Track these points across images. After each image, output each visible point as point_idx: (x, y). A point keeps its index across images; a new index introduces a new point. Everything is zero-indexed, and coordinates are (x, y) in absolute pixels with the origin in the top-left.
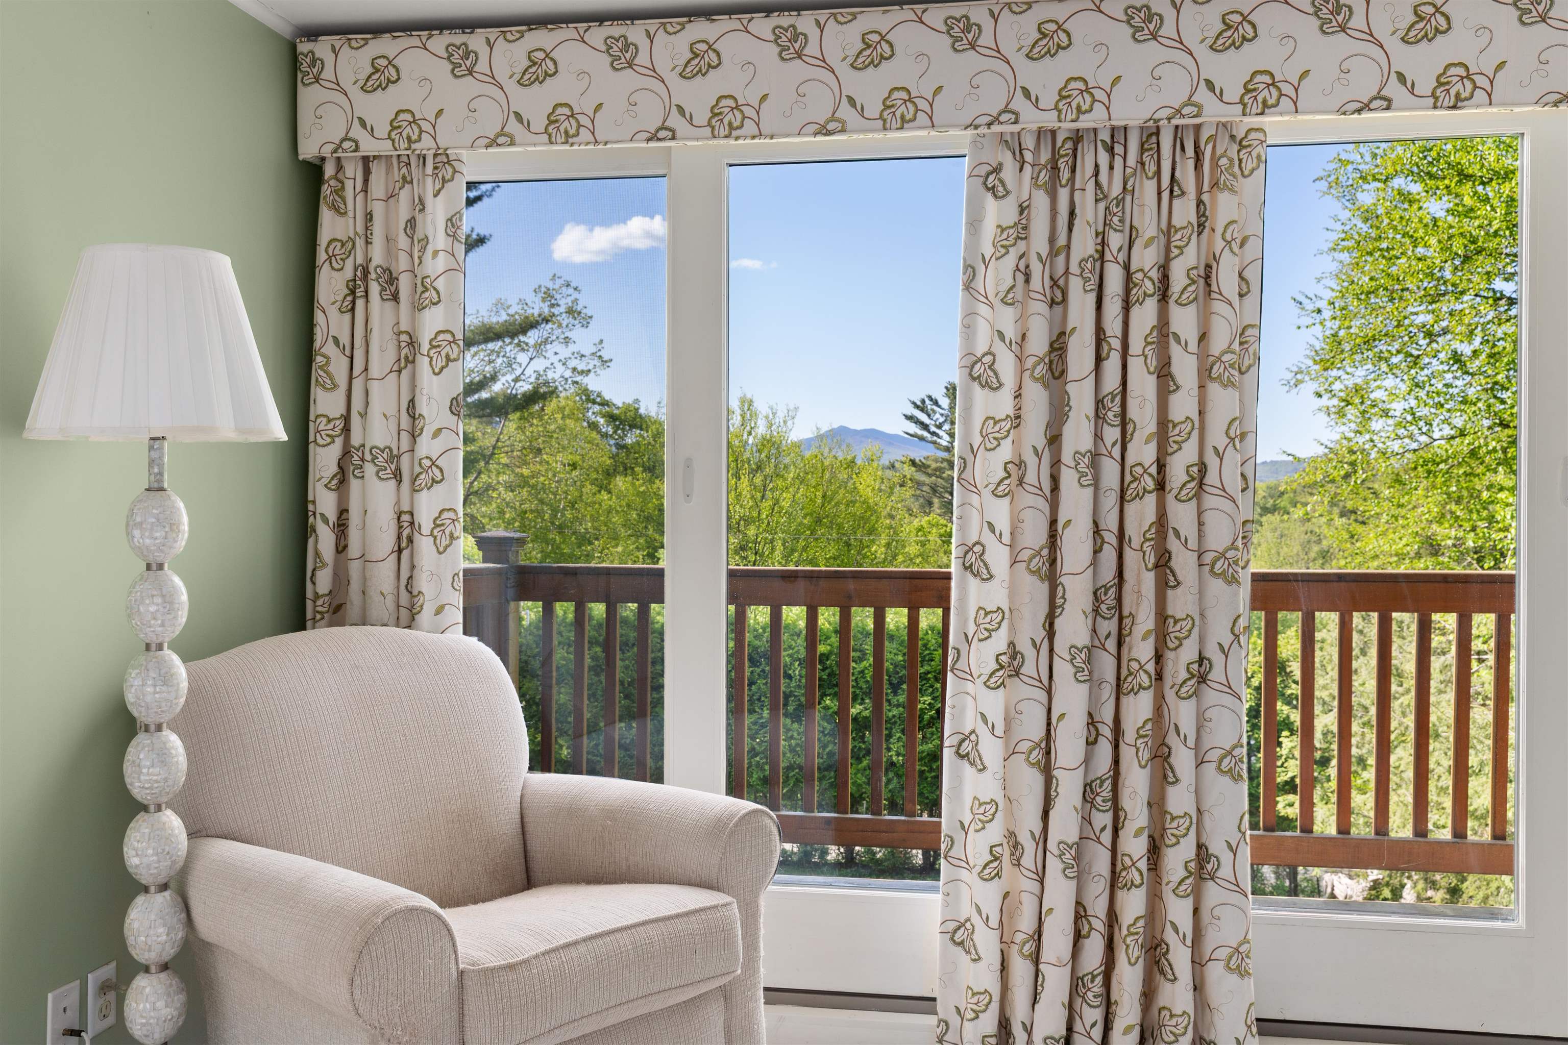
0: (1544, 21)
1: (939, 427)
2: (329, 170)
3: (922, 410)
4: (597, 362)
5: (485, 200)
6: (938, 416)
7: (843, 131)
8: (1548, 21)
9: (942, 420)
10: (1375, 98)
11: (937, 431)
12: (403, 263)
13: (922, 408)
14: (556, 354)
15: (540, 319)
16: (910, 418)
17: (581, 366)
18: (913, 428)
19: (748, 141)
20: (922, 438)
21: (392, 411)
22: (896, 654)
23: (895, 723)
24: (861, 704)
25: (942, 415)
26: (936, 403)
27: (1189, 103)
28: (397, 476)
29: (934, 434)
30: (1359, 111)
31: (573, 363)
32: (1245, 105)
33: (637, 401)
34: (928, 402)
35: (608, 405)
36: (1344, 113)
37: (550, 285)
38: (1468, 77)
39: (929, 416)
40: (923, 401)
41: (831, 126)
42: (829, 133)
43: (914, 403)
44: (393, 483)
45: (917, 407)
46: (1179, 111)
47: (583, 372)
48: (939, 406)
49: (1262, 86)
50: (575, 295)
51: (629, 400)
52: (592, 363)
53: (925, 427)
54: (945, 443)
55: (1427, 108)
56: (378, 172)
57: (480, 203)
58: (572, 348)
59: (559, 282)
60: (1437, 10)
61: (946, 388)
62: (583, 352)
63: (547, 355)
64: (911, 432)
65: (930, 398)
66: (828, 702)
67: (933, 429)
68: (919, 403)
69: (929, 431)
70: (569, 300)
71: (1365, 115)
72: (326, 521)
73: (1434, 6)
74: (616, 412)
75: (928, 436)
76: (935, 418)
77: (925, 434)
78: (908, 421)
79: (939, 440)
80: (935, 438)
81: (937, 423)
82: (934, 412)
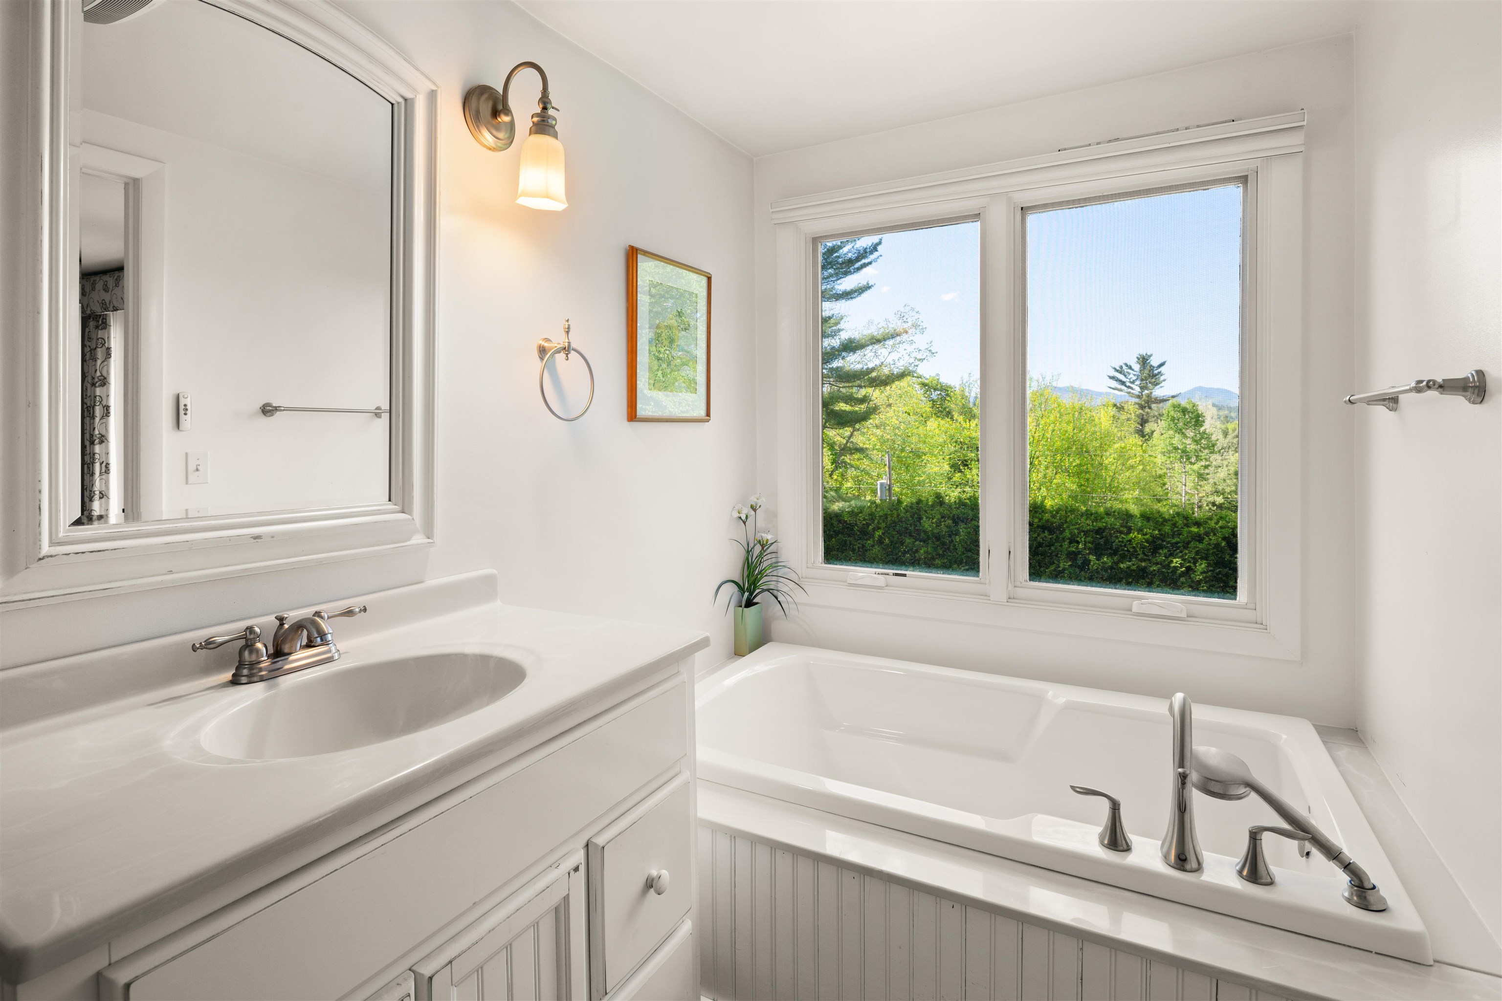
1: (1133, 382)
3: (1121, 373)
4: (928, 353)
5: (874, 264)
6: (1131, 376)
9: (1134, 378)
11: (1131, 385)
13: (1120, 371)
14: (905, 350)
15: (902, 331)
16: (1112, 378)
17: (919, 356)
18: (1115, 384)
22: (1153, 530)
23: (1155, 575)
24: (1130, 561)
25: (1135, 375)
26: (1130, 368)
29: (1129, 387)
31: (914, 355)
33: (938, 375)
34: (1124, 367)
35: (921, 378)
37: (902, 310)
39: (1125, 376)
40: (1121, 367)
43: (1115, 369)
45: (1117, 371)
47: (920, 360)
48: (1133, 370)
50: (917, 316)
51: (933, 375)
52: (925, 354)
53: (1123, 383)
54: (1137, 393)
57: (870, 266)
58: (914, 346)
59: (908, 308)
61: (1137, 358)
62: (920, 348)
63: (899, 350)
64: (1113, 387)
65: (1126, 365)
66: (1105, 559)
67: (1128, 384)
68: (1118, 368)
69: (1126, 386)
70: (914, 319)
74: (926, 381)
75: (1125, 388)
76: (1129, 377)
77: (1123, 387)
78: (1111, 380)
79: (1132, 391)
80: (1130, 390)
81: (1132, 380)
82: (1129, 374)
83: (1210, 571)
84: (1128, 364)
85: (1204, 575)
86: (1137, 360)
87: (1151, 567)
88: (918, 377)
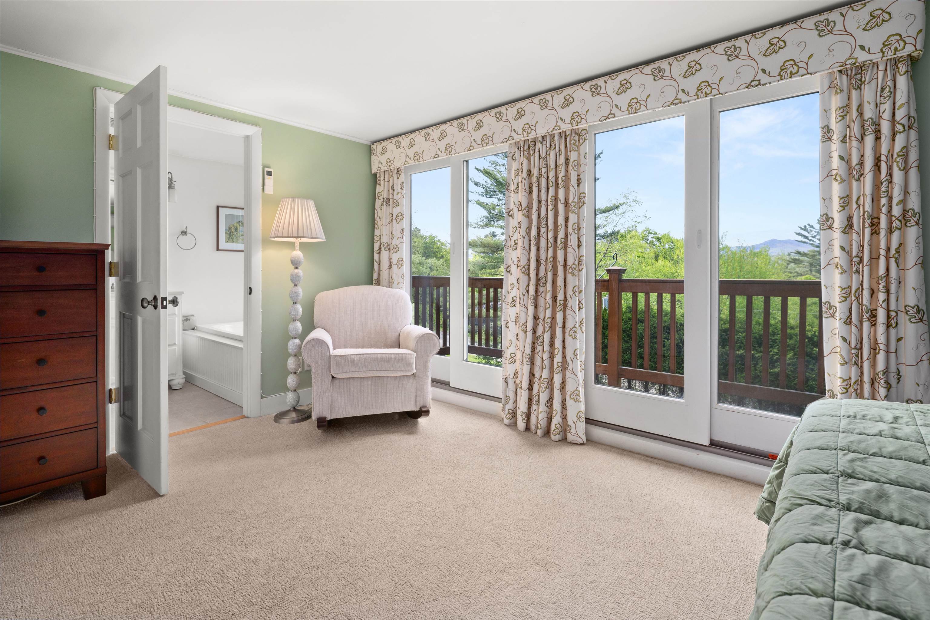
0: (662, 78)
1: (814, 237)
2: (378, 176)
6: (813, 232)
7: (474, 149)
8: (664, 78)
9: (815, 234)
10: (610, 114)
11: (813, 239)
12: (391, 197)
13: (805, 229)
16: (798, 234)
18: (800, 238)
19: (454, 155)
20: (805, 242)
21: (388, 234)
25: (816, 232)
26: (812, 227)
27: (556, 126)
28: (389, 250)
29: (811, 240)
30: (605, 119)
32: (572, 124)
34: (808, 227)
36: (601, 121)
38: (638, 102)
39: (808, 233)
40: (805, 226)
41: (471, 148)
42: (471, 150)
43: (800, 228)
44: (388, 251)
45: (802, 229)
46: (554, 129)
47: (639, 222)
48: (814, 228)
49: (576, 117)
52: (643, 219)
53: (806, 237)
55: (627, 115)
56: (387, 174)
60: (627, 81)
64: (799, 240)
65: (809, 225)
67: (810, 238)
68: (803, 227)
69: (808, 239)
71: (608, 120)
72: (376, 261)
73: (626, 80)
75: (808, 241)
76: (811, 234)
77: (806, 240)
78: (797, 235)
79: (814, 243)
80: (812, 242)
81: (813, 236)
82: (811, 231)
83: (796, 358)
84: (811, 224)
85: (791, 360)
86: (818, 221)
87: (757, 354)
88: (655, 234)
